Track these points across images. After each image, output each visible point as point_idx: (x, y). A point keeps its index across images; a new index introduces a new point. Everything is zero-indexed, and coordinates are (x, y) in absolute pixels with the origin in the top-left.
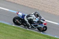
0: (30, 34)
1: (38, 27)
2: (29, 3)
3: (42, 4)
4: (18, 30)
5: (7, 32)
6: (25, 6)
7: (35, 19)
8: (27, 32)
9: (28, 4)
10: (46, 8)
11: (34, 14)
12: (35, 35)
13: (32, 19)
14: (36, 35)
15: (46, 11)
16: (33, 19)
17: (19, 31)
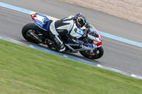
1: (81, 49)
7: (76, 30)
11: (74, 20)
13: (68, 30)
16: (70, 32)
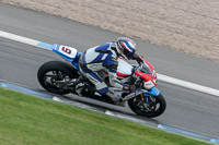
0: (118, 130)
2: (114, 18)
3: (164, 19)
4: (73, 116)
5: (31, 126)
6: (99, 28)
8: (107, 125)
9: (108, 21)
10: (175, 35)
12: (135, 134)
14: (142, 136)
15: (176, 45)
17: (75, 122)
